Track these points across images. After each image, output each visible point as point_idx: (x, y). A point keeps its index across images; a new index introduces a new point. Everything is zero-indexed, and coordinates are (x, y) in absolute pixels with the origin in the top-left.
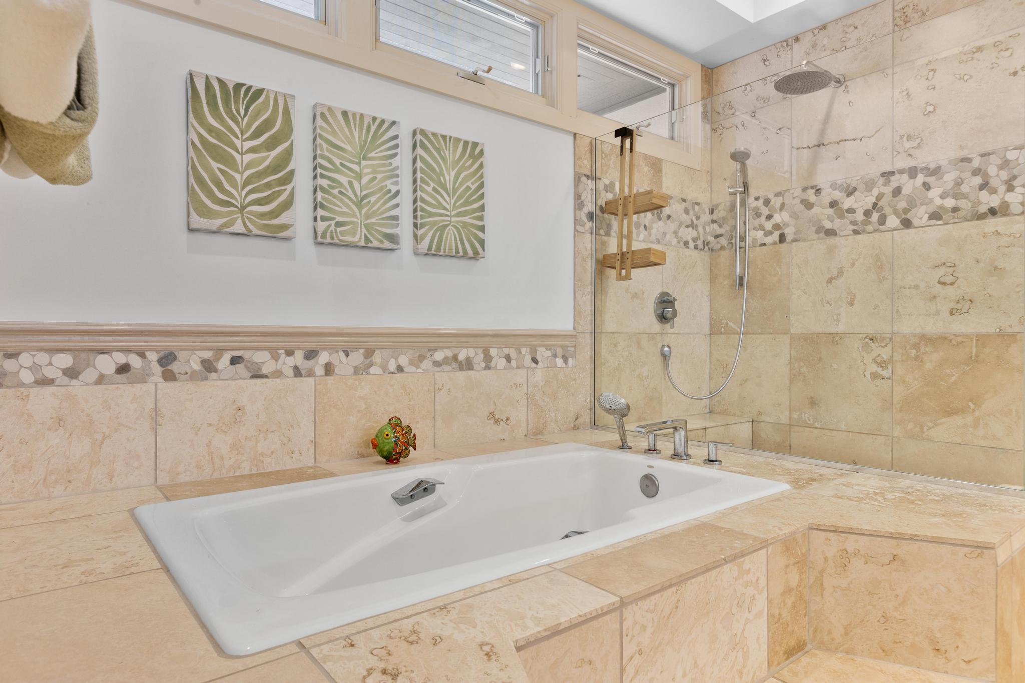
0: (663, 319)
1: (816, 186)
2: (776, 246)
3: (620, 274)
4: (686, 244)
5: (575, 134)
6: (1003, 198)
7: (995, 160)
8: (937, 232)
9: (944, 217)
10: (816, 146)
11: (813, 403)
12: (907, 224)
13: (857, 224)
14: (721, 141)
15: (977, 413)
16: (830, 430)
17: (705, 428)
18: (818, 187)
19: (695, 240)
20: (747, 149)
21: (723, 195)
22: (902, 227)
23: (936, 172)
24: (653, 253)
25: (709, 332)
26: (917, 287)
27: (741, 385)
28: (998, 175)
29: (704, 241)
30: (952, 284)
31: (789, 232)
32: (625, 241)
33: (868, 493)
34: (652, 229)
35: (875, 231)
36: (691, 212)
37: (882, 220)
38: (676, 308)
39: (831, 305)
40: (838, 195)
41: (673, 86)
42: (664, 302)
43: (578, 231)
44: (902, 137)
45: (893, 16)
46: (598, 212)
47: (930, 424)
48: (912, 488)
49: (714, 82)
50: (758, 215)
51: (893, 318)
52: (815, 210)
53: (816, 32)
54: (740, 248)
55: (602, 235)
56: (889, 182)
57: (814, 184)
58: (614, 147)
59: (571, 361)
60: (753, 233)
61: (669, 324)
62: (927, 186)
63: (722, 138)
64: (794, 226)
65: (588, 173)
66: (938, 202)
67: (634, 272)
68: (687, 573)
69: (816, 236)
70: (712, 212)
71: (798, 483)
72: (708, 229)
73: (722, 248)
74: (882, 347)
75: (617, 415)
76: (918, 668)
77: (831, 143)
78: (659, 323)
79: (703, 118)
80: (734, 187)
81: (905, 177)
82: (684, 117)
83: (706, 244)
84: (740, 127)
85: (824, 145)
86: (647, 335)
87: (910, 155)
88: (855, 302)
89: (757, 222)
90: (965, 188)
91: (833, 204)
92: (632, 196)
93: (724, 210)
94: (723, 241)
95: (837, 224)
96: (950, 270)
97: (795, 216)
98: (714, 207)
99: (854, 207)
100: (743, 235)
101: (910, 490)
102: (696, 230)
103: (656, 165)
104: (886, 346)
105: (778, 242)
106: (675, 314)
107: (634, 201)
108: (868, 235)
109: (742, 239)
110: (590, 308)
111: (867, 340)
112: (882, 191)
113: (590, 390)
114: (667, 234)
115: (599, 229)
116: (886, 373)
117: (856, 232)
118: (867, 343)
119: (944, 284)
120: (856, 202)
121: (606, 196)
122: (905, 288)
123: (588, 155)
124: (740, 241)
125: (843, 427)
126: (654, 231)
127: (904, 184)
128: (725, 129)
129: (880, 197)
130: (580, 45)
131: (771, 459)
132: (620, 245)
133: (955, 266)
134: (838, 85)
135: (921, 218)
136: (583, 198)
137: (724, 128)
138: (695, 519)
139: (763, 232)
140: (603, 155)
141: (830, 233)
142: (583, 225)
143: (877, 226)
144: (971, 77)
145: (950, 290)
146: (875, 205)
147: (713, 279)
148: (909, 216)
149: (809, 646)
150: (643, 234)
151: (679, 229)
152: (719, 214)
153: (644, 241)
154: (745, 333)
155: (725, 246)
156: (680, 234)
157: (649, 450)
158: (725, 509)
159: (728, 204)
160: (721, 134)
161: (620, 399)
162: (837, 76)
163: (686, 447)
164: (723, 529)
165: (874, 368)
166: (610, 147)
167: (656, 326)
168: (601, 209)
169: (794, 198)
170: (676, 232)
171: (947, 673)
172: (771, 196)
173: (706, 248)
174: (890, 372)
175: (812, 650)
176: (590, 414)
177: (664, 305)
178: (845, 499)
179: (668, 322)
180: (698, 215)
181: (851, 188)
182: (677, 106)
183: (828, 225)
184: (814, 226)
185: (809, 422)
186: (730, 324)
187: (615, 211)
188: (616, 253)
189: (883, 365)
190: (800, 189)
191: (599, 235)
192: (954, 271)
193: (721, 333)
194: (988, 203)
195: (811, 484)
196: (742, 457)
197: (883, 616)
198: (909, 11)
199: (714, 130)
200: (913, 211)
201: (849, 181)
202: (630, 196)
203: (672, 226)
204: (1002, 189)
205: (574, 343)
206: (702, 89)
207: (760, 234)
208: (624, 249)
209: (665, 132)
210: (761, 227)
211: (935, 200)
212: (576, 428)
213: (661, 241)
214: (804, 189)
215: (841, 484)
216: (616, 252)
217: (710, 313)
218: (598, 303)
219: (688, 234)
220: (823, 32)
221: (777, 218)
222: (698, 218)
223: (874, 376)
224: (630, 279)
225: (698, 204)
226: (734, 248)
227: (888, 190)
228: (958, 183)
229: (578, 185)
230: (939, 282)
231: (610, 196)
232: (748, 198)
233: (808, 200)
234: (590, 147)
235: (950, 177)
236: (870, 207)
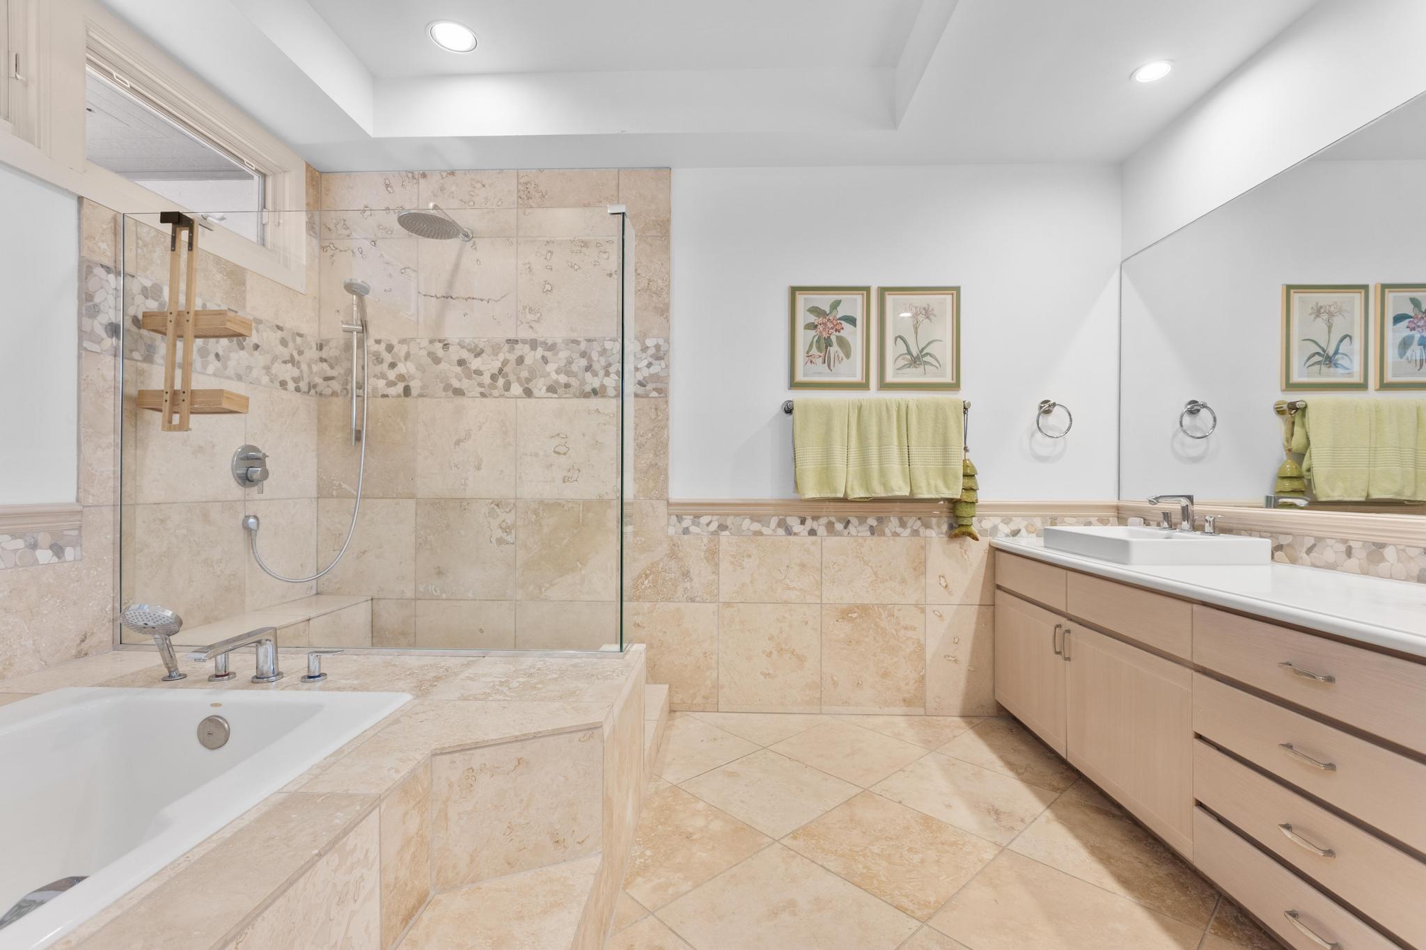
0: (247, 481)
1: (444, 340)
2: (399, 399)
3: (170, 422)
4: (283, 384)
5: (80, 199)
6: (602, 382)
7: (596, 347)
8: (553, 403)
9: (559, 391)
10: (444, 297)
11: (440, 573)
12: (528, 393)
13: (484, 387)
14: (332, 264)
15: (583, 572)
16: (457, 600)
17: (309, 620)
18: (446, 342)
19: (296, 380)
20: (365, 283)
21: (334, 330)
22: (524, 396)
23: (552, 348)
24: (228, 398)
25: (316, 495)
26: (536, 455)
27: (358, 558)
28: (598, 361)
29: (309, 383)
30: (565, 454)
31: (415, 386)
32: (178, 373)
33: (494, 685)
34: (229, 360)
35: (501, 396)
36: (291, 344)
37: (507, 387)
38: (267, 467)
39: (458, 468)
40: (465, 354)
41: (264, 176)
42: (248, 459)
43: (85, 349)
44: (525, 308)
45: (518, 188)
46: (129, 324)
47: (548, 585)
48: (534, 668)
49: (323, 189)
50: (379, 360)
51: (516, 484)
52: (443, 366)
53: (444, 174)
54: (357, 396)
55: (136, 360)
56: (514, 349)
57: (442, 337)
58: (160, 236)
59: (69, 553)
60: (373, 381)
61: (256, 487)
62: (545, 360)
63: (334, 261)
64: (421, 380)
65: (106, 262)
66: (554, 376)
67: (194, 420)
68: (256, 908)
69: (444, 393)
70: (320, 347)
71: (422, 689)
72: (315, 368)
73: (334, 394)
74: (507, 513)
75: (160, 634)
76: (541, 867)
77: (459, 298)
78: (241, 487)
79: (308, 230)
80: (350, 323)
81: (527, 347)
82: (281, 221)
83: (312, 386)
84: (357, 254)
85: (452, 298)
86: (220, 504)
87: (531, 327)
88: (482, 467)
89: (378, 369)
90: (574, 368)
91: (461, 363)
92: (192, 313)
93: (336, 348)
94: (335, 385)
95: (464, 384)
96: (563, 441)
97: (421, 368)
98: (323, 343)
99: (481, 369)
100: (361, 382)
101: (532, 671)
102: (298, 368)
103: (236, 276)
104: (510, 511)
105: (402, 394)
106: (265, 474)
107: (196, 320)
108: (495, 399)
109: (360, 386)
110: (112, 469)
111: (493, 505)
112: (508, 358)
113: (111, 591)
114: (254, 369)
115: (131, 351)
116: (510, 539)
117: (483, 395)
118: (493, 508)
119: (558, 453)
120: (483, 364)
121: (144, 303)
122: (526, 455)
123: (110, 236)
124: (357, 388)
125: (470, 595)
126: (232, 364)
127: (526, 355)
128: (338, 251)
129: (505, 363)
130: (89, 61)
131: (391, 657)
132: (170, 379)
133: (567, 437)
134: (467, 239)
135: (540, 390)
136: (97, 299)
137: (336, 249)
138: (278, 792)
139: (385, 381)
140: (140, 242)
141: (459, 392)
142: (99, 341)
143: (502, 392)
144: (580, 268)
145: (562, 459)
146: (501, 370)
147: (322, 430)
148: (530, 386)
149: (432, 893)
150: (213, 366)
151: (273, 364)
152: (330, 352)
153: (215, 375)
154: (364, 497)
155: (337, 392)
156: (274, 371)
157: (217, 676)
158: (325, 759)
159: (342, 342)
160: (332, 256)
161: (163, 611)
162: (465, 229)
163: (276, 659)
164: (320, 796)
165: (499, 533)
166: (153, 233)
167: (237, 491)
168: (135, 321)
169: (421, 349)
170: (267, 369)
171: (565, 861)
172: (395, 342)
173: (313, 391)
174: (514, 536)
175: (435, 897)
176: (111, 628)
177: (249, 463)
178: (470, 700)
179: (254, 486)
180: (301, 349)
181: (479, 349)
182: (269, 205)
183: (456, 384)
184: (442, 383)
185: (436, 594)
186: (344, 486)
187: (162, 329)
188: (162, 391)
189: (507, 530)
190: (427, 340)
191: (132, 359)
192: (566, 443)
193: (332, 497)
194: (591, 384)
195: (435, 686)
196: (355, 661)
197: (509, 827)
198: (531, 188)
199: (323, 248)
200: (534, 382)
201: (476, 341)
202: (188, 313)
203: (260, 359)
204: (602, 373)
205: (78, 523)
206: (307, 193)
207: (381, 383)
208: (178, 386)
209: (251, 233)
210: (383, 376)
211: (551, 374)
212: (81, 655)
213: (243, 377)
214: (431, 342)
215: (468, 678)
216: (163, 388)
217: (318, 471)
218: (128, 459)
219: (288, 372)
220: (451, 177)
221: (401, 368)
222: (300, 353)
223: (500, 541)
224: (188, 429)
225: (301, 335)
226: (350, 395)
227: (512, 357)
228: (570, 362)
229: (86, 279)
230: (555, 452)
231: (152, 305)
232: (367, 339)
233: (435, 354)
234: (112, 224)
235: (563, 355)
236: (496, 371)
